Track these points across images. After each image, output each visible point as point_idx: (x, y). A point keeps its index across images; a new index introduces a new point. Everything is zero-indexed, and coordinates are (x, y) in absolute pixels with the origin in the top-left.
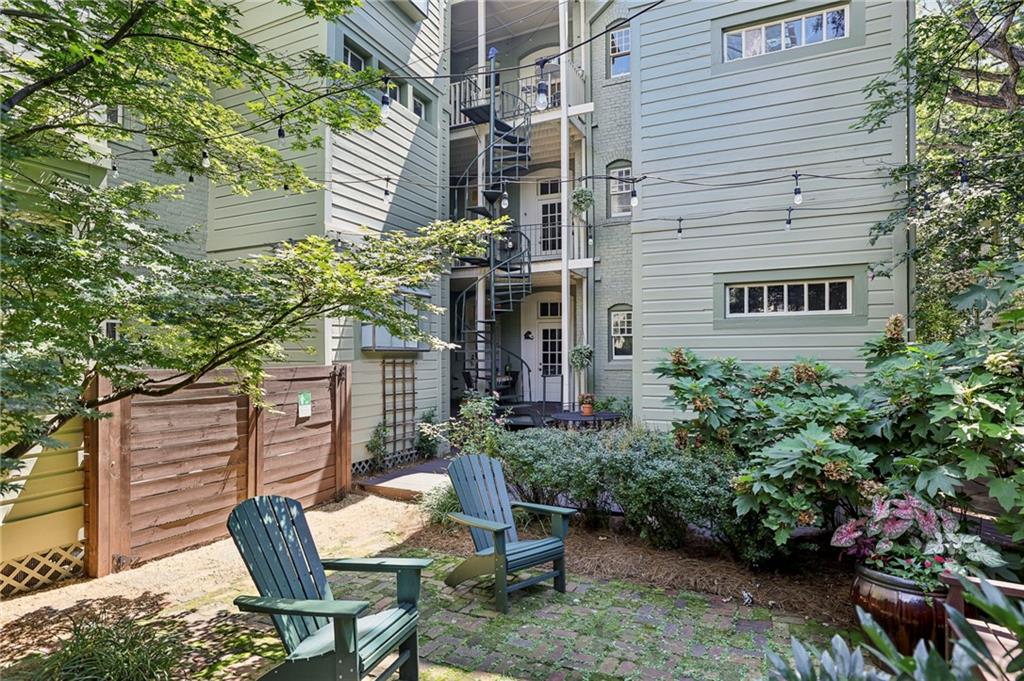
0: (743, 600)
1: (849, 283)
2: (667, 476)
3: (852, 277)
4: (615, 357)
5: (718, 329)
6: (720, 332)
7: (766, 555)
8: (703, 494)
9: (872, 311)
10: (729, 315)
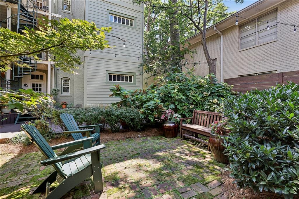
0: (139, 137)
1: (133, 76)
2: (122, 113)
3: (133, 75)
4: (63, 93)
5: (107, 84)
6: (107, 85)
7: (142, 127)
8: (131, 116)
9: (137, 83)
10: (109, 81)
